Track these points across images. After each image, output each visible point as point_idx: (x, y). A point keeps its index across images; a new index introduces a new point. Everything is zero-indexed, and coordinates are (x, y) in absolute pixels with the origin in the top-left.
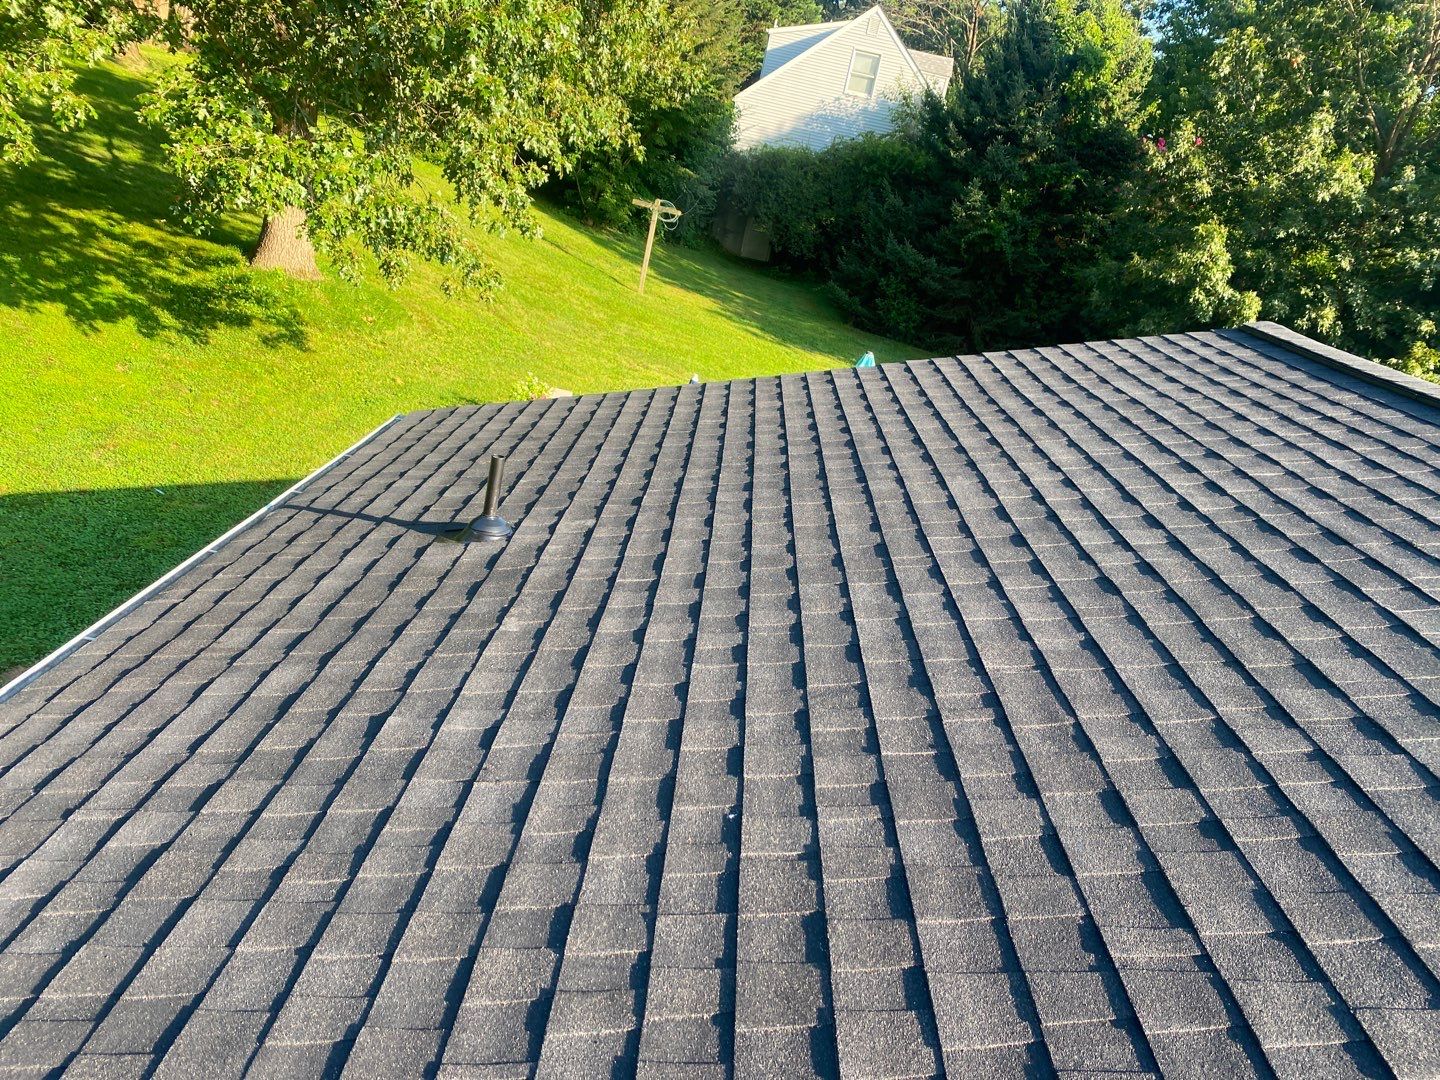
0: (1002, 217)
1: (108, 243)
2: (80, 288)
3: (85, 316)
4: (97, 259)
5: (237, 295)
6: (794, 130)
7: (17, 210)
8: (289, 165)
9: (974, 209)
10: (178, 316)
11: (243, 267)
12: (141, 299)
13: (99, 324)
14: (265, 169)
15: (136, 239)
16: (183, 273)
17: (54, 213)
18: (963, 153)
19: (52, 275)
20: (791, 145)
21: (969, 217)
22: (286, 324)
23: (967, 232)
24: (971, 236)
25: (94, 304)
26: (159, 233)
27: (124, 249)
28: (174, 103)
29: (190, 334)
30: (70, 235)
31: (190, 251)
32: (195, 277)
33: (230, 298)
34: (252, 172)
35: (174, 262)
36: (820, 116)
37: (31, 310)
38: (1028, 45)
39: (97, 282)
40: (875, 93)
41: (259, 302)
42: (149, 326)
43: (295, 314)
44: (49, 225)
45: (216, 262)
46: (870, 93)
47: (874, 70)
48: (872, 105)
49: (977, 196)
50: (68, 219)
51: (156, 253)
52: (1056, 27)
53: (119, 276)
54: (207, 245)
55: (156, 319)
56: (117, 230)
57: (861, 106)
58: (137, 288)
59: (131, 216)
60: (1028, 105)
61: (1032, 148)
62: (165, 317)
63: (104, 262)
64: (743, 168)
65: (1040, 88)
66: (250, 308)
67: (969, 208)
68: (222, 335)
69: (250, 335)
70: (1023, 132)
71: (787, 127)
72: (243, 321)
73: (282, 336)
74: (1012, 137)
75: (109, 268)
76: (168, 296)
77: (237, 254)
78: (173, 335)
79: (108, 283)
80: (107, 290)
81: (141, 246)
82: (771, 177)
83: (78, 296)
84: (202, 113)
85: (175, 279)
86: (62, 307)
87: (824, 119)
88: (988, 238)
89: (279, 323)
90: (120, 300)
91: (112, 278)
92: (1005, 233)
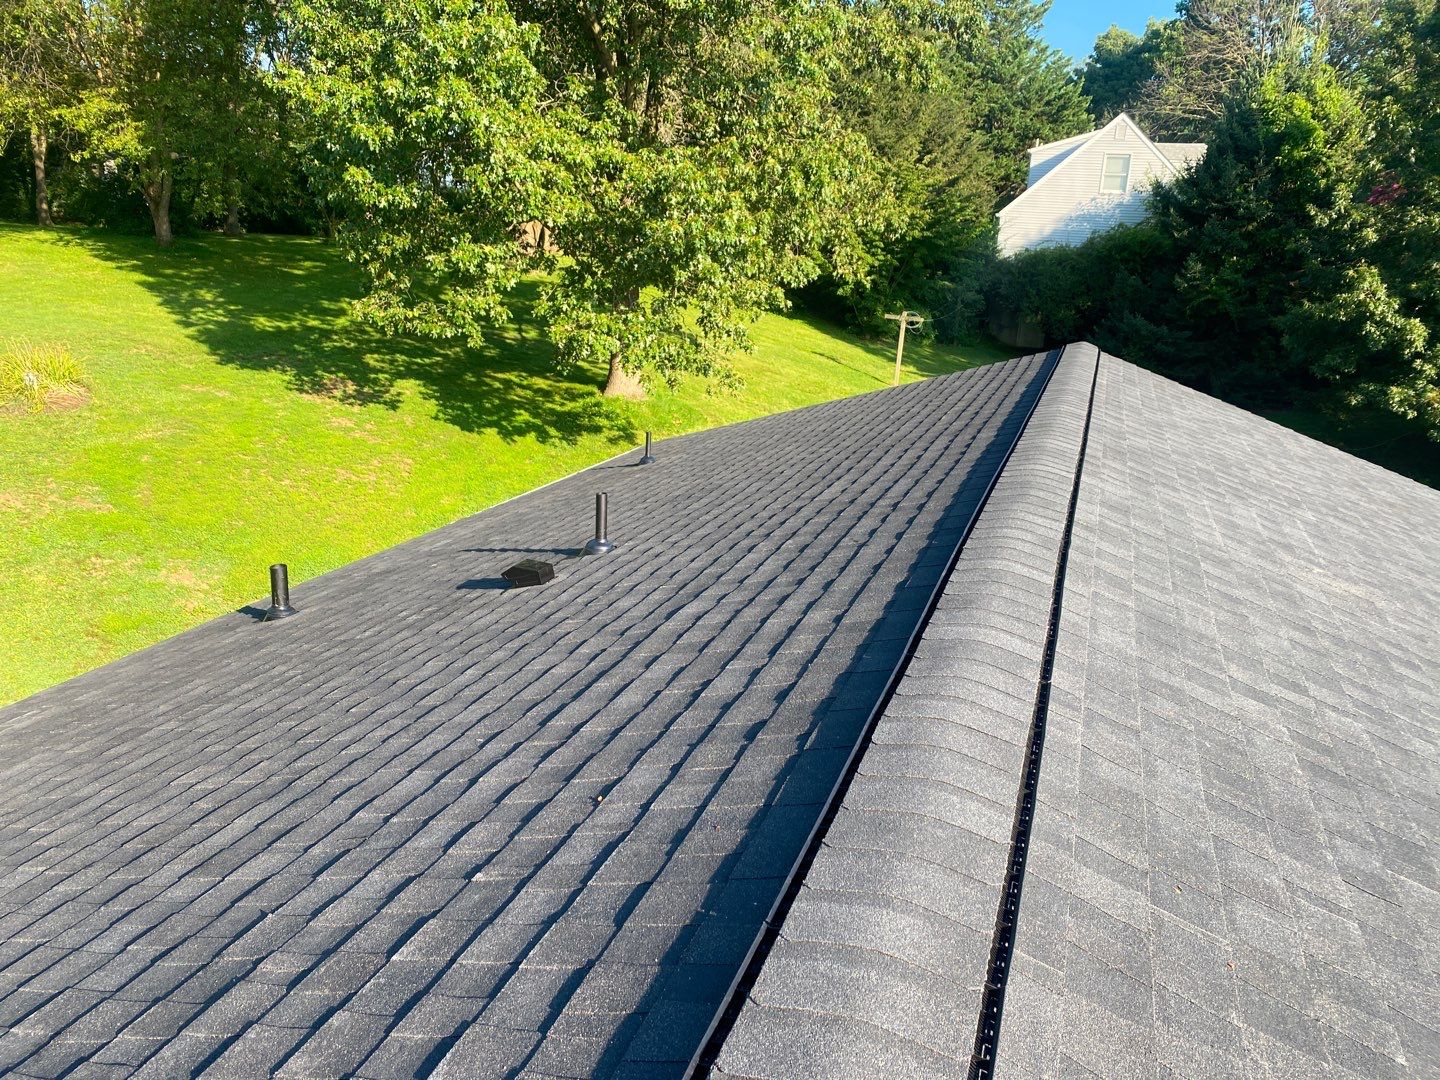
0: (1226, 283)
1: (519, 391)
2: (505, 419)
3: (507, 434)
4: (514, 401)
5: (594, 415)
6: (1055, 232)
7: (470, 377)
8: (610, 329)
9: (1195, 279)
10: (558, 429)
11: (598, 397)
12: (538, 422)
13: (516, 438)
14: (596, 333)
15: (536, 387)
16: (562, 405)
17: (490, 377)
18: (1186, 233)
19: (490, 412)
20: (1052, 246)
21: (1190, 286)
22: (624, 429)
23: (1191, 300)
24: (1195, 303)
25: (513, 427)
26: (549, 382)
27: (529, 393)
28: (551, 304)
29: (566, 439)
30: (499, 389)
31: (567, 391)
32: (569, 406)
33: (590, 417)
34: (589, 336)
35: (557, 398)
36: (1079, 216)
37: (479, 433)
38: (1238, 130)
39: (514, 415)
40: (1128, 188)
41: (607, 417)
42: (543, 437)
43: (629, 423)
44: (487, 385)
45: (582, 396)
46: (1124, 189)
47: (1126, 168)
48: (1127, 199)
49: (1196, 267)
50: (497, 378)
51: (547, 394)
52: (1264, 110)
53: (526, 410)
54: (578, 386)
55: (547, 433)
56: (525, 383)
57: (1116, 201)
58: (536, 415)
59: (532, 374)
60: (1241, 182)
61: (1251, 219)
62: (552, 431)
63: (518, 402)
64: (1010, 272)
65: (1252, 165)
66: (603, 422)
67: (1190, 279)
68: (585, 439)
69: (602, 438)
70: (1239, 206)
71: (1048, 231)
72: (597, 430)
73: (621, 437)
74: (1230, 212)
75: (520, 406)
76: (554, 418)
77: (595, 389)
78: (557, 441)
79: (520, 414)
80: (519, 418)
81: (539, 391)
82: (1032, 275)
83: (504, 423)
84: (565, 307)
85: (558, 408)
86: (496, 430)
87: (1083, 218)
88: (1213, 303)
89: (619, 429)
90: (527, 423)
91: (522, 411)
92: (1227, 297)
